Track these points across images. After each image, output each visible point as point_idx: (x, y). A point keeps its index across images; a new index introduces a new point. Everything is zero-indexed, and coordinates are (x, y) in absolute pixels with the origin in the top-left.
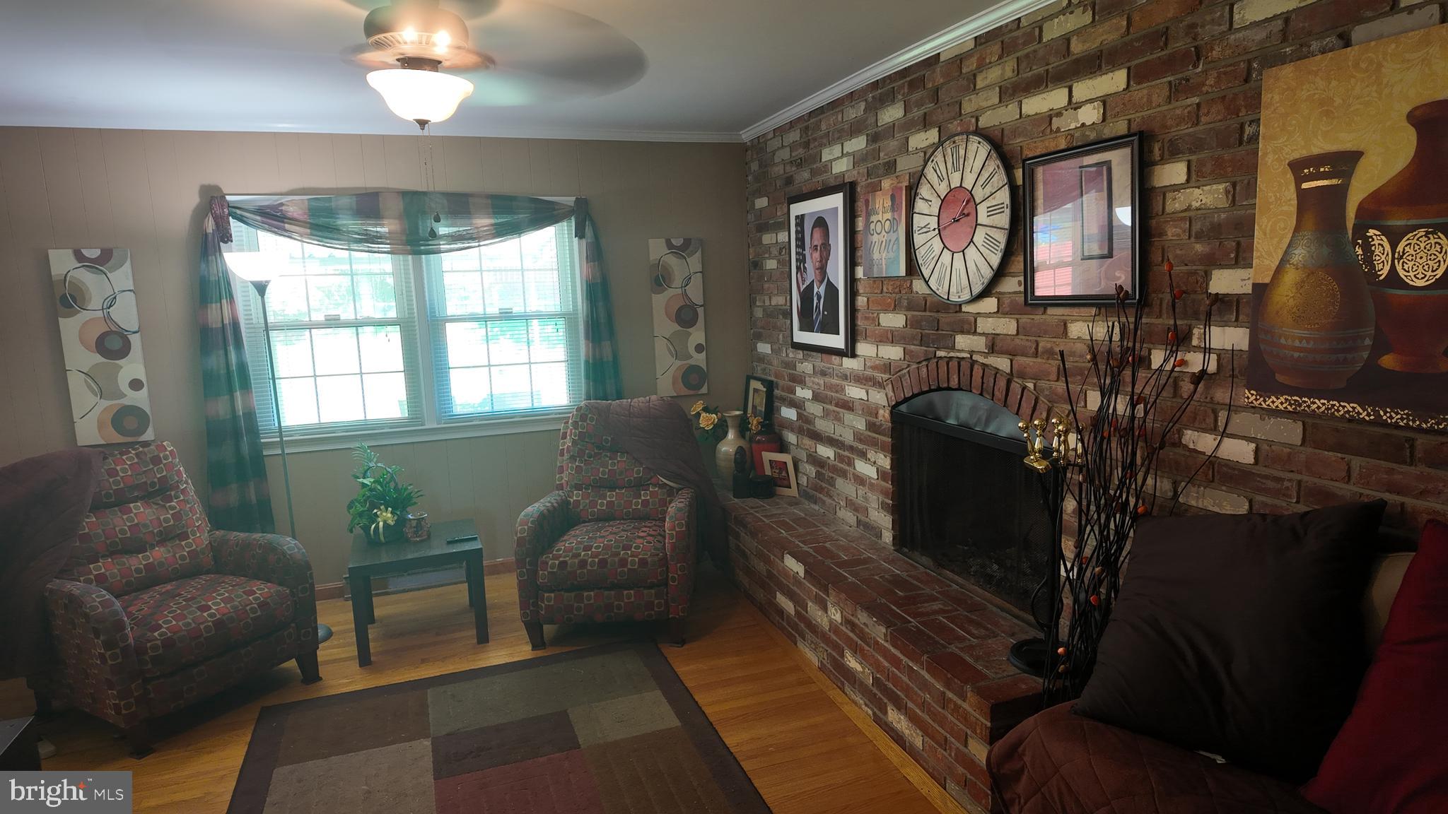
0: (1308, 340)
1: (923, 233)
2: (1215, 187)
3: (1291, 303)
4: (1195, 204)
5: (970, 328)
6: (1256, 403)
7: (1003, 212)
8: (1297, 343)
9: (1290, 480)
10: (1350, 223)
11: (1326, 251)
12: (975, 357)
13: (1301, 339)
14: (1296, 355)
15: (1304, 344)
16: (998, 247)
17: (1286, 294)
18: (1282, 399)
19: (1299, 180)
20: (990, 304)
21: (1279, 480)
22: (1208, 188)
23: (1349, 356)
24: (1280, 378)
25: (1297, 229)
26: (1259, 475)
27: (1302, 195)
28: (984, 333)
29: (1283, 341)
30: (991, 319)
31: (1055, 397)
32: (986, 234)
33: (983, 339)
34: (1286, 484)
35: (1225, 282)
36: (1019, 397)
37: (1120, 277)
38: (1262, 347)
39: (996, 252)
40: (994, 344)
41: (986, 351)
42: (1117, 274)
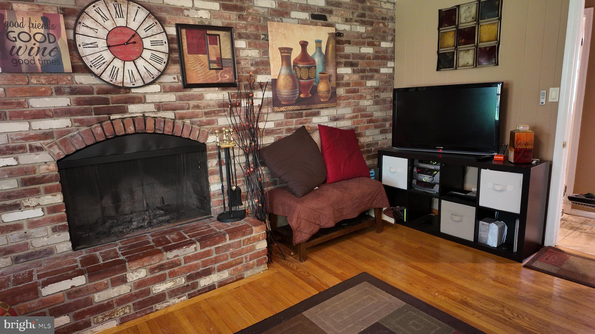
0: (287, 92)
1: (88, 47)
2: (255, 51)
3: (283, 84)
4: (250, 55)
5: (140, 100)
6: (278, 110)
7: (163, 45)
8: (285, 94)
9: (283, 129)
10: (292, 65)
11: (288, 71)
12: (146, 115)
13: (286, 92)
14: (285, 96)
15: (286, 94)
16: (163, 61)
17: (281, 82)
18: (283, 108)
19: (281, 53)
20: (156, 88)
21: (280, 129)
22: (253, 51)
23: (295, 95)
24: (282, 103)
25: (282, 65)
26: (275, 130)
27: (282, 57)
28: (152, 102)
29: (282, 93)
30: (157, 95)
31: (202, 124)
32: (152, 54)
33: (153, 105)
34: (282, 130)
35: (261, 78)
36: (182, 128)
37: (226, 77)
38: (278, 95)
39: (161, 63)
40: (160, 107)
41: (156, 111)
42: (226, 76)
